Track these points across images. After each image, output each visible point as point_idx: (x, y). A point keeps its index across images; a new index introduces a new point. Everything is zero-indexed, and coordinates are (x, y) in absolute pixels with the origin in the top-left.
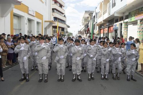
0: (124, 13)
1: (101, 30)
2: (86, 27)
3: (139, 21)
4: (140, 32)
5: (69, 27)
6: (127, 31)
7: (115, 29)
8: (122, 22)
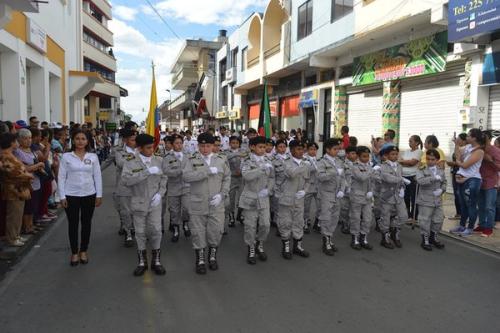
0: (337, 58)
1: (249, 106)
2: (193, 95)
3: (387, 86)
4: (390, 115)
5: (124, 93)
6: (347, 111)
7: (307, 106)
8: (331, 84)
